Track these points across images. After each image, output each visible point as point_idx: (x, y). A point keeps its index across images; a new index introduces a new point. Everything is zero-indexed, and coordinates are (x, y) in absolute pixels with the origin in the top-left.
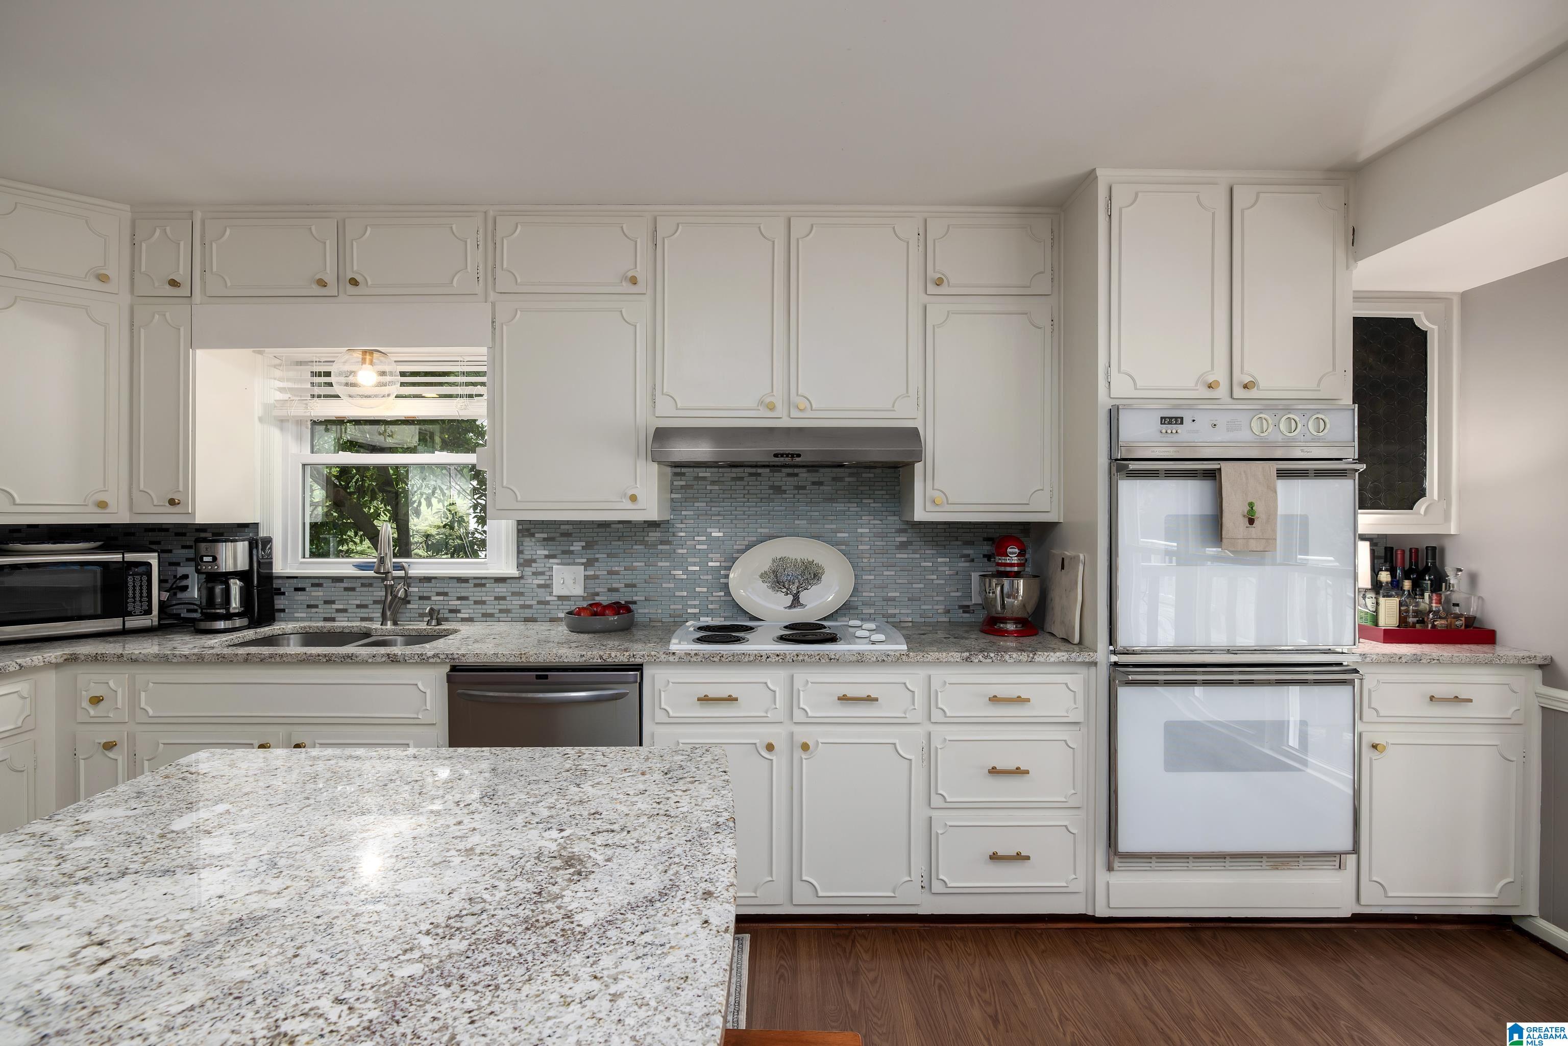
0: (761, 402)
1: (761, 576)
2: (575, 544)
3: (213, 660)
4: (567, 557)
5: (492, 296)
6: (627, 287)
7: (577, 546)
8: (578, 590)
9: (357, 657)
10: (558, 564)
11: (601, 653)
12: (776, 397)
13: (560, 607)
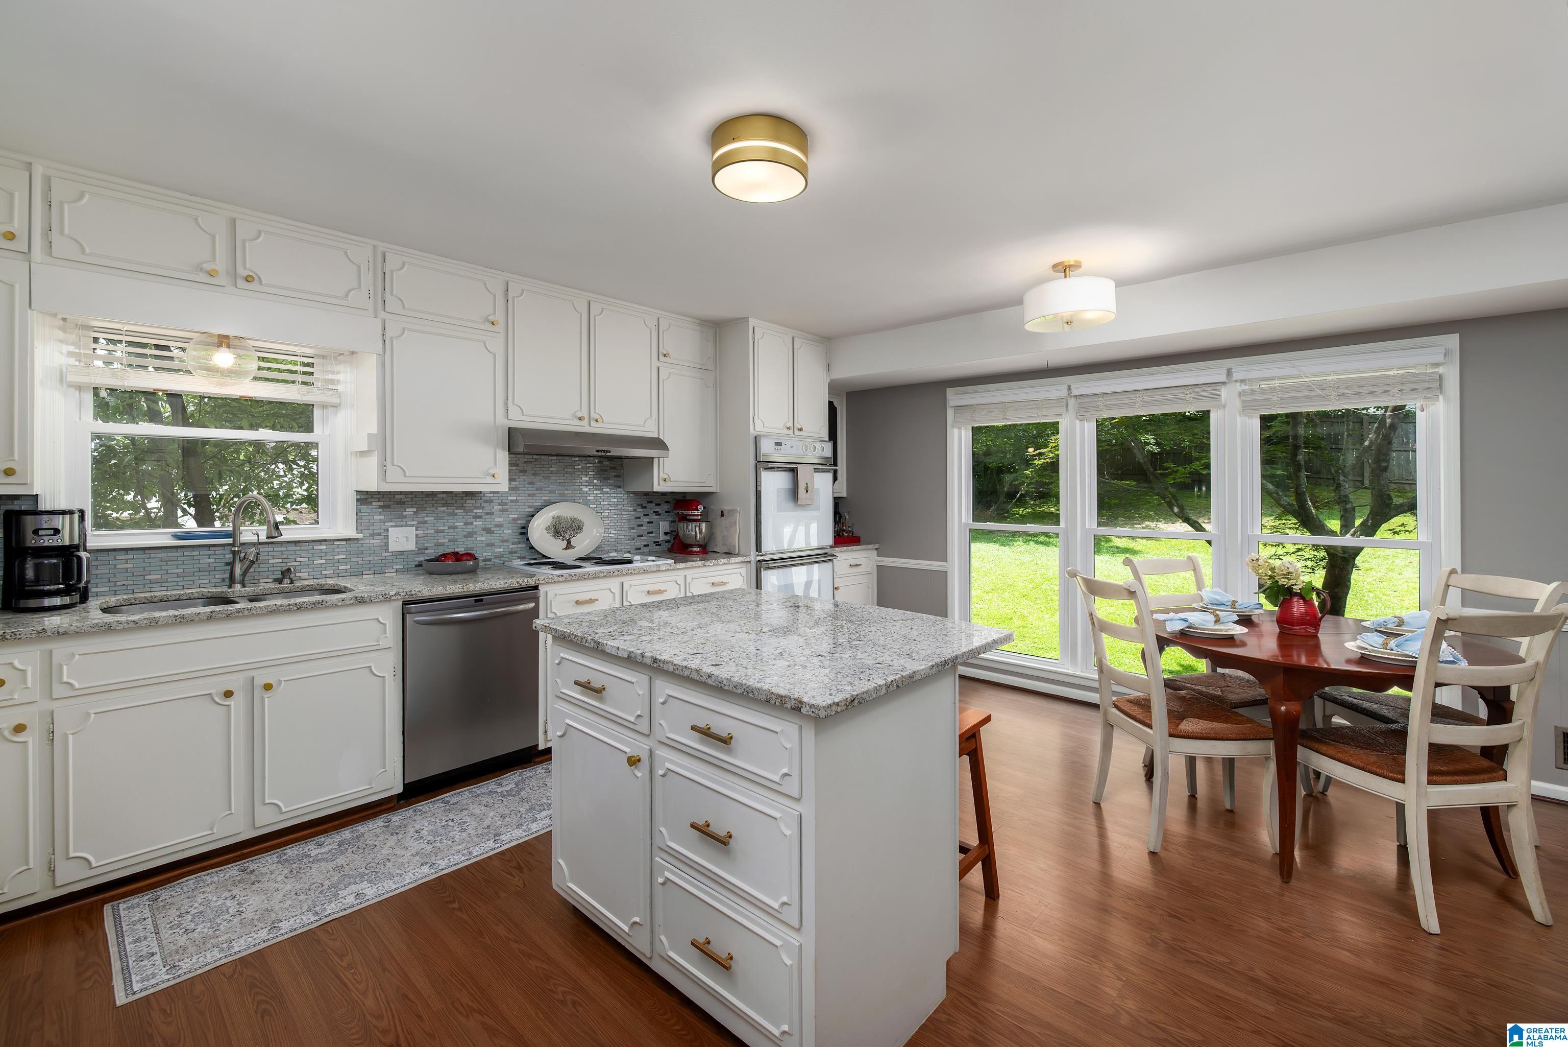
0: (574, 416)
1: (546, 529)
2: (407, 510)
4: (402, 521)
5: (383, 315)
6: (488, 326)
7: (409, 512)
8: (411, 546)
10: (392, 526)
11: (518, 580)
12: (584, 413)
13: (395, 561)
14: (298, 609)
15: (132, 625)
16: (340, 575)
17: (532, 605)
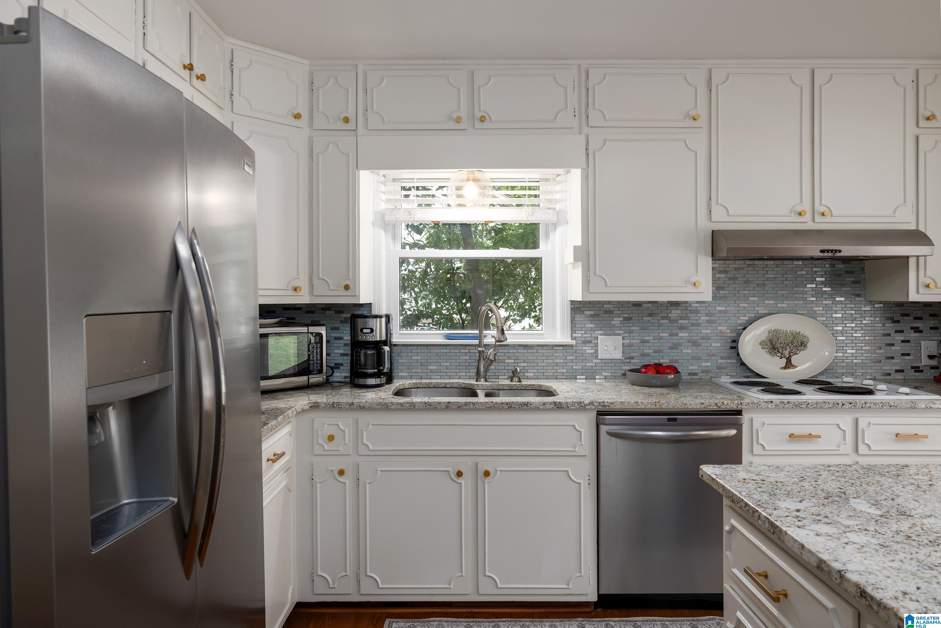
0: (792, 211)
1: (761, 344)
2: (615, 319)
3: (422, 407)
5: (586, 130)
6: (690, 123)
7: (617, 321)
8: (618, 355)
9: (531, 405)
10: (601, 335)
12: (806, 206)
13: (603, 368)
14: (508, 408)
15: (399, 406)
16: (558, 377)
17: (733, 432)
